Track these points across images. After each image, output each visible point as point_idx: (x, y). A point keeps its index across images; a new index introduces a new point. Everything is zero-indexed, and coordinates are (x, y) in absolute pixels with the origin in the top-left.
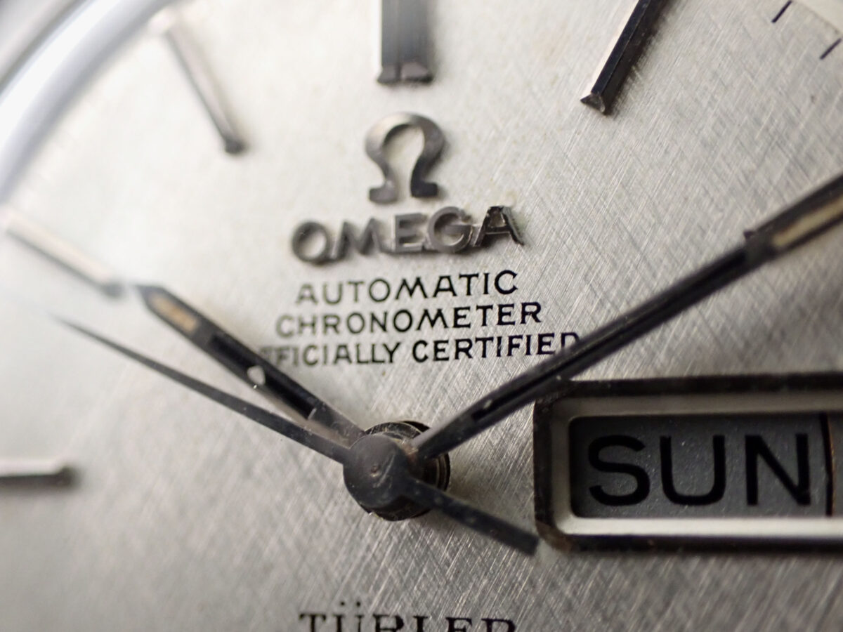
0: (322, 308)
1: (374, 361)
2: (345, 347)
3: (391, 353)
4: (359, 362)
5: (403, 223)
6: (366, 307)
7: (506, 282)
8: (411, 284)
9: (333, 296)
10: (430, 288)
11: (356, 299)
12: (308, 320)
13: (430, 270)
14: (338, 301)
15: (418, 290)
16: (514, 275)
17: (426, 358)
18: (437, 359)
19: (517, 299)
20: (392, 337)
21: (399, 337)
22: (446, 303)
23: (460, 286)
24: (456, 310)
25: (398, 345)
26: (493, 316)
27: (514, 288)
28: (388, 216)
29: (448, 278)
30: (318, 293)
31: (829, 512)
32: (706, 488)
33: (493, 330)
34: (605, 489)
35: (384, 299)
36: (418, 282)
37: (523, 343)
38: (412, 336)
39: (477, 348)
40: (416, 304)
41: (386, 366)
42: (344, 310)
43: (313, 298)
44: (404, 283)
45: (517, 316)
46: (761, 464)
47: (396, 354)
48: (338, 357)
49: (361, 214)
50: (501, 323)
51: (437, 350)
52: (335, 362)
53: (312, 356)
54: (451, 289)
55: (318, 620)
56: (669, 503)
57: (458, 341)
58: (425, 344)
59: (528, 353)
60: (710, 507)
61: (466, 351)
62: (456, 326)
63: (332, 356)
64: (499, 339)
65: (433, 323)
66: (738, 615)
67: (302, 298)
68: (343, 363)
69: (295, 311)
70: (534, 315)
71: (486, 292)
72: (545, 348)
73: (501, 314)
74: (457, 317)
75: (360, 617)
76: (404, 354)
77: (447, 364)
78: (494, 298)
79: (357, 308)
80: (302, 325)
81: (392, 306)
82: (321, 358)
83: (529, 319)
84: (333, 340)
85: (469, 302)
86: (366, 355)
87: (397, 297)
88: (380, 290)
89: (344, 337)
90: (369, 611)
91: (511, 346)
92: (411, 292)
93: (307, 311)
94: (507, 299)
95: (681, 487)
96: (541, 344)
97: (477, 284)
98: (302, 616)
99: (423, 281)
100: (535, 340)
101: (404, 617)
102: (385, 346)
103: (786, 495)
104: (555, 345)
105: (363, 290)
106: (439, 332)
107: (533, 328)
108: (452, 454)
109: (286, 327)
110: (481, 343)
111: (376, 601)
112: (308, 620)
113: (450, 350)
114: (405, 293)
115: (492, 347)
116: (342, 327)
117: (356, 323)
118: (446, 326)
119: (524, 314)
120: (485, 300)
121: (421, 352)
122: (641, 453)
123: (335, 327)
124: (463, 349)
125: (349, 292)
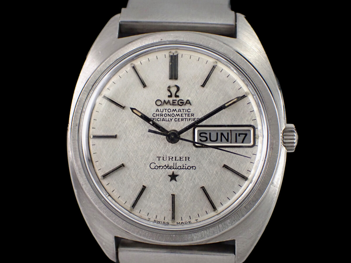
0: (160, 113)
1: (168, 121)
2: (164, 119)
3: (171, 120)
4: (166, 121)
5: (173, 100)
6: (167, 113)
7: (189, 111)
8: (174, 110)
9: (162, 111)
10: (177, 111)
11: (166, 112)
12: (158, 114)
13: (177, 108)
14: (163, 112)
15: (175, 111)
16: (190, 110)
17: (177, 121)
18: (178, 121)
19: (190, 113)
20: (171, 118)
21: (173, 118)
22: (180, 113)
23: (182, 111)
24: (181, 114)
25: (172, 119)
26: (187, 115)
27: (190, 112)
28: (171, 99)
29: (180, 109)
30: (160, 111)
31: (231, 143)
32: (215, 139)
33: (187, 117)
34: (202, 140)
35: (170, 112)
36: (175, 110)
37: (191, 119)
38: (175, 117)
39: (184, 120)
40: (175, 113)
41: (171, 122)
42: (164, 113)
43: (158, 111)
44: (173, 110)
45: (191, 116)
46: (223, 136)
47: (172, 120)
48: (163, 120)
49: (167, 99)
50: (188, 116)
51: (178, 120)
52: (162, 121)
53: (158, 120)
54: (181, 111)
55: (160, 158)
56: (210, 141)
57: (182, 119)
58: (176, 119)
59: (192, 121)
60: (216, 142)
61: (183, 120)
62: (181, 116)
63: (162, 120)
64: (188, 119)
65: (178, 116)
66: (219, 156)
67: (157, 111)
68: (164, 121)
69: (156, 113)
70: (193, 115)
71: (186, 112)
72: (194, 120)
73: (188, 115)
74: (181, 115)
75: (166, 157)
76: (173, 120)
77: (180, 122)
78: (187, 113)
79: (166, 113)
80: (157, 115)
81: (171, 113)
82: (160, 120)
83: (192, 116)
84: (162, 118)
85: (183, 113)
86: (167, 120)
87: (172, 112)
88: (169, 111)
89: (164, 117)
90: (168, 156)
91: (190, 120)
92: (174, 111)
93: (158, 113)
94: (189, 113)
95: (212, 139)
96: (194, 119)
97: (184, 111)
98: (157, 157)
99: (176, 110)
100: (193, 119)
101: (173, 157)
102: (170, 119)
103: (226, 140)
104: (196, 120)
105: (167, 110)
106: (179, 117)
107: (192, 117)
108: (181, 135)
109: (154, 115)
110: (185, 119)
111: (169, 155)
112: (158, 158)
113: (180, 120)
114: (173, 111)
115: (187, 120)
116: (163, 116)
117: (166, 115)
118: (180, 116)
119: (191, 115)
120: (186, 113)
121: (176, 120)
122: (207, 135)
123: (162, 116)
124: (182, 120)
125: (164, 111)
